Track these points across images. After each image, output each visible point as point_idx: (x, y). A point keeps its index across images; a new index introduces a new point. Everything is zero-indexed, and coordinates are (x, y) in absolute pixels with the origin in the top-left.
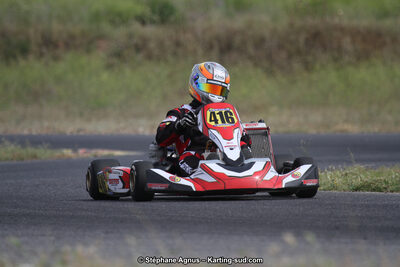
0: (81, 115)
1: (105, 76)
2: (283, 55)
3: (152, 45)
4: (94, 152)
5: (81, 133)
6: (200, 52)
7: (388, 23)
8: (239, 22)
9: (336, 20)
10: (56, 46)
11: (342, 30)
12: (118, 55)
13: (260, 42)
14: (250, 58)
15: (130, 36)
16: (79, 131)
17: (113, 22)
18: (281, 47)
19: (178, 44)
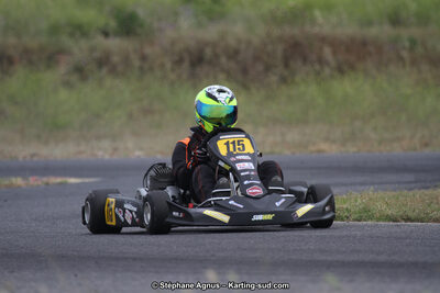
0: (39, 137)
1: (63, 94)
2: (260, 67)
3: (115, 59)
4: (45, 179)
5: (35, 159)
6: (169, 65)
7: (373, 32)
8: (211, 33)
9: (316, 30)
10: (11, 61)
11: (323, 39)
12: (80, 71)
13: (233, 54)
14: (223, 70)
15: (92, 49)
16: (33, 155)
17: (72, 35)
18: (257, 59)
19: (144, 58)
